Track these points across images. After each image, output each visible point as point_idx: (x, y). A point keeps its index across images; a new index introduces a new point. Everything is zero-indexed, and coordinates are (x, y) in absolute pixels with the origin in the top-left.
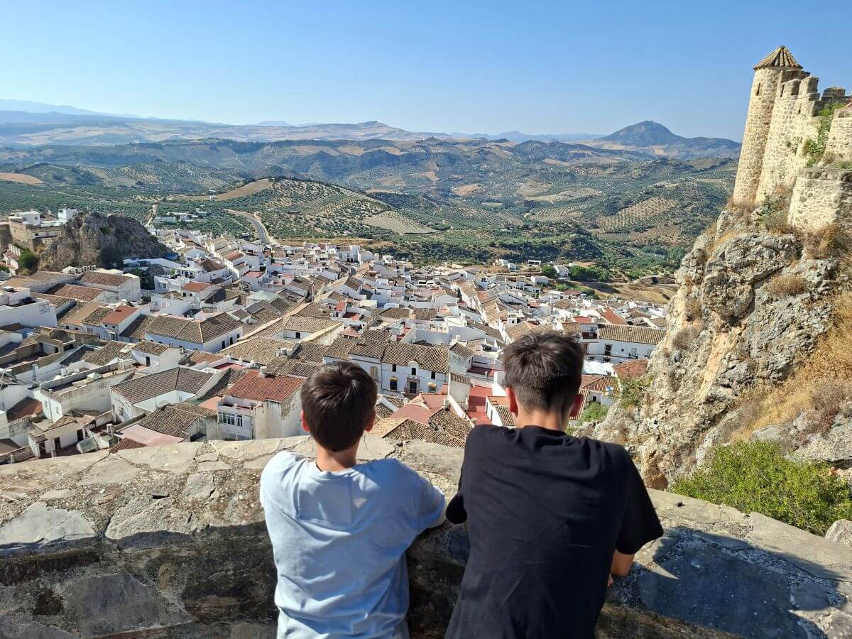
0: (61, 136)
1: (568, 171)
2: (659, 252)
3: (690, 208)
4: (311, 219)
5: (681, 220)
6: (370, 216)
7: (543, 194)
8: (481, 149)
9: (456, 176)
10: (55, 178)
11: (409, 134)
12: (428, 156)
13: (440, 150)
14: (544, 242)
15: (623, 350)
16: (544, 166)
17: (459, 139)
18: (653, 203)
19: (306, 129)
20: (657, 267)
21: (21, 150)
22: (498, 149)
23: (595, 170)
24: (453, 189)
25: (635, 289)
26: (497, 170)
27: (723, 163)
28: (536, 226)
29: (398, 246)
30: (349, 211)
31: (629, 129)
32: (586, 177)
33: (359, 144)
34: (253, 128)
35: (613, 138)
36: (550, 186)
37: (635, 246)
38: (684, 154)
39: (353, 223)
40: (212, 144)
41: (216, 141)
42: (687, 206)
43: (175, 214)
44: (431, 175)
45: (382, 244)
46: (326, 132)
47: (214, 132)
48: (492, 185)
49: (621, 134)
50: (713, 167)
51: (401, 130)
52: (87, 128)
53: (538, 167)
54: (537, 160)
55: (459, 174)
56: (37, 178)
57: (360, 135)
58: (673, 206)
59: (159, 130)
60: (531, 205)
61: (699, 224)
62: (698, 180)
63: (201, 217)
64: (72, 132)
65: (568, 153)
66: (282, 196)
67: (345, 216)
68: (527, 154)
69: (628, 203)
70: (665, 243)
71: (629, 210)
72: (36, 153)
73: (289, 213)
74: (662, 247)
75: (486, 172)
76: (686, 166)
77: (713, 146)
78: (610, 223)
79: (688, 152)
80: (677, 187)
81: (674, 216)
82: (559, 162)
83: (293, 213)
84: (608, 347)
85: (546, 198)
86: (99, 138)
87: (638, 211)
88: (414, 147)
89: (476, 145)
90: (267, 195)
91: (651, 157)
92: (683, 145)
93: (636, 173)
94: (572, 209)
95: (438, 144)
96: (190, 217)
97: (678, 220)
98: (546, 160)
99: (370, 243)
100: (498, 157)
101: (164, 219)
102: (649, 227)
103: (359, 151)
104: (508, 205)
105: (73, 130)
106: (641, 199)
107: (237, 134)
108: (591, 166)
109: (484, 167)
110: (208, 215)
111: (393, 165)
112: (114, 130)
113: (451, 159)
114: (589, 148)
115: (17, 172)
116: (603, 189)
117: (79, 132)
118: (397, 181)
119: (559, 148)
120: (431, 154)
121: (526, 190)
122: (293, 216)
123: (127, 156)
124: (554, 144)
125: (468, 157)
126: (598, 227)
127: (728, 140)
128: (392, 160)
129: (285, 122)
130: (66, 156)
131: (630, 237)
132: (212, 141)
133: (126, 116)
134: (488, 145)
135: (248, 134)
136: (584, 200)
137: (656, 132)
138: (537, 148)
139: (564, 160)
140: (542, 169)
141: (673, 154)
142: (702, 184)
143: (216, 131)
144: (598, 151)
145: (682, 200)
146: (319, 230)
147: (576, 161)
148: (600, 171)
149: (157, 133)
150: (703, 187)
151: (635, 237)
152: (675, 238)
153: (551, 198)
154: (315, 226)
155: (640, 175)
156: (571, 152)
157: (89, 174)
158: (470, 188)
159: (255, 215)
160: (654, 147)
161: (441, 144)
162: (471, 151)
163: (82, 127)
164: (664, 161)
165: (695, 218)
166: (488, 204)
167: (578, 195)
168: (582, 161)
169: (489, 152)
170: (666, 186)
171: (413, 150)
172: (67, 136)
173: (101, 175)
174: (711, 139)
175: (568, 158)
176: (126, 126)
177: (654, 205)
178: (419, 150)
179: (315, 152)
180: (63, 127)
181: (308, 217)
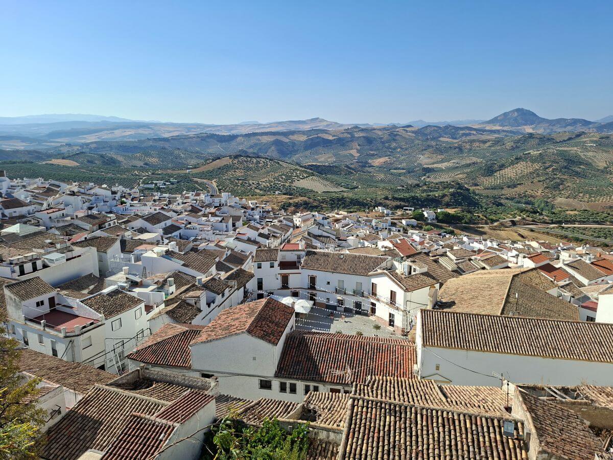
0: (106, 136)
1: (456, 145)
2: (526, 203)
3: (551, 169)
4: (253, 184)
5: (544, 178)
6: (298, 180)
7: (437, 163)
8: (392, 133)
9: (371, 152)
10: (88, 161)
11: (342, 125)
12: (353, 139)
13: (361, 134)
14: (429, 195)
15: (329, 283)
16: (438, 143)
17: (375, 127)
18: (521, 166)
19: (270, 125)
20: (515, 212)
21: (76, 146)
22: (404, 132)
23: (477, 144)
24: (370, 161)
25: (494, 230)
26: (403, 147)
27: (578, 136)
28: (426, 184)
29: (311, 200)
30: (284, 177)
31: (505, 114)
32: (471, 149)
33: (303, 133)
34: (234, 126)
35: (492, 121)
36: (443, 157)
37: (507, 199)
38: (548, 131)
39: (284, 186)
40: (203, 137)
41: (206, 135)
42: (549, 168)
43: (154, 182)
44: (354, 152)
45: (299, 199)
46: (283, 127)
47: (207, 129)
48: (399, 157)
49: (499, 118)
50: (570, 139)
51: (336, 123)
52: (123, 130)
53: (433, 143)
54: (433, 139)
55: (375, 150)
56: (76, 162)
57: (307, 127)
58: (537, 168)
59: (171, 130)
60: (428, 171)
61: (558, 181)
62: (558, 148)
63: (172, 184)
64: (113, 133)
65: (458, 134)
66: (238, 168)
67: (279, 181)
68: (426, 135)
69: (502, 167)
70: (532, 196)
71: (502, 172)
72: (85, 147)
73: (238, 180)
74: (529, 199)
75: (395, 149)
76: (548, 139)
77: (570, 125)
78: (487, 182)
79: (552, 130)
80: (540, 154)
81: (538, 175)
82: (450, 140)
83: (240, 180)
84: (313, 280)
85: (439, 166)
86: (130, 136)
87: (510, 172)
88: (343, 133)
89: (388, 130)
90: (227, 168)
91: (522, 134)
92: (548, 124)
93: (509, 145)
94: (458, 173)
95: (360, 131)
96: (165, 184)
97: (542, 178)
98: (441, 139)
99: (291, 199)
100: (404, 137)
101: (146, 186)
102: (519, 184)
103: (303, 138)
104: (410, 171)
105: (114, 131)
106: (512, 163)
107: (223, 131)
108: (474, 141)
109: (394, 145)
110: (178, 182)
111: (327, 146)
112: (141, 131)
113: (369, 141)
114: (475, 129)
115: (63, 158)
116: (483, 158)
117: (118, 133)
118: (329, 158)
119: (452, 130)
120: (354, 137)
121: (425, 160)
122: (241, 182)
123: (145, 147)
124: (447, 127)
125: (382, 138)
126: (478, 185)
127: (582, 120)
128: (326, 143)
129: (257, 122)
130: (104, 148)
131: (503, 192)
132: (203, 135)
133: (151, 122)
134: (397, 130)
135: (231, 130)
136: (468, 165)
137: (527, 116)
138: (434, 130)
139: (456, 139)
140: (437, 145)
141: (540, 131)
142: (561, 151)
143: (210, 129)
144: (481, 131)
145: (544, 163)
146: (258, 191)
147: (464, 138)
148: (482, 145)
149: (170, 132)
150: (562, 154)
151: (507, 192)
152: (540, 192)
153: (443, 166)
154: (256, 188)
155: (512, 146)
156: (461, 132)
157: (112, 158)
158: (382, 160)
159: (213, 182)
160: (526, 127)
161: (363, 130)
162: (384, 134)
163: (120, 130)
164: (531, 136)
165: (555, 176)
166: (395, 171)
167: (464, 162)
168: (468, 138)
169: (397, 135)
170: (532, 153)
171: (341, 136)
172: (110, 136)
173: (120, 158)
174: (569, 120)
175: (458, 136)
176: (149, 128)
177: (522, 168)
178: (346, 135)
179: (272, 140)
180: (107, 130)
181: (251, 182)
